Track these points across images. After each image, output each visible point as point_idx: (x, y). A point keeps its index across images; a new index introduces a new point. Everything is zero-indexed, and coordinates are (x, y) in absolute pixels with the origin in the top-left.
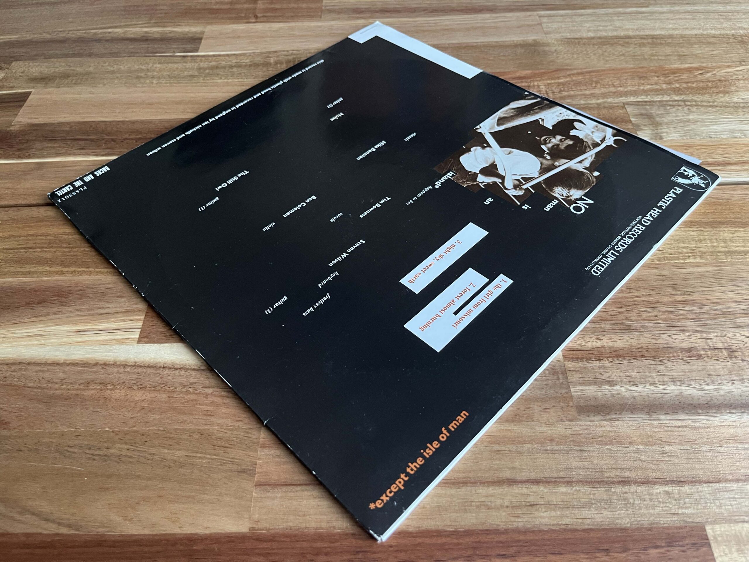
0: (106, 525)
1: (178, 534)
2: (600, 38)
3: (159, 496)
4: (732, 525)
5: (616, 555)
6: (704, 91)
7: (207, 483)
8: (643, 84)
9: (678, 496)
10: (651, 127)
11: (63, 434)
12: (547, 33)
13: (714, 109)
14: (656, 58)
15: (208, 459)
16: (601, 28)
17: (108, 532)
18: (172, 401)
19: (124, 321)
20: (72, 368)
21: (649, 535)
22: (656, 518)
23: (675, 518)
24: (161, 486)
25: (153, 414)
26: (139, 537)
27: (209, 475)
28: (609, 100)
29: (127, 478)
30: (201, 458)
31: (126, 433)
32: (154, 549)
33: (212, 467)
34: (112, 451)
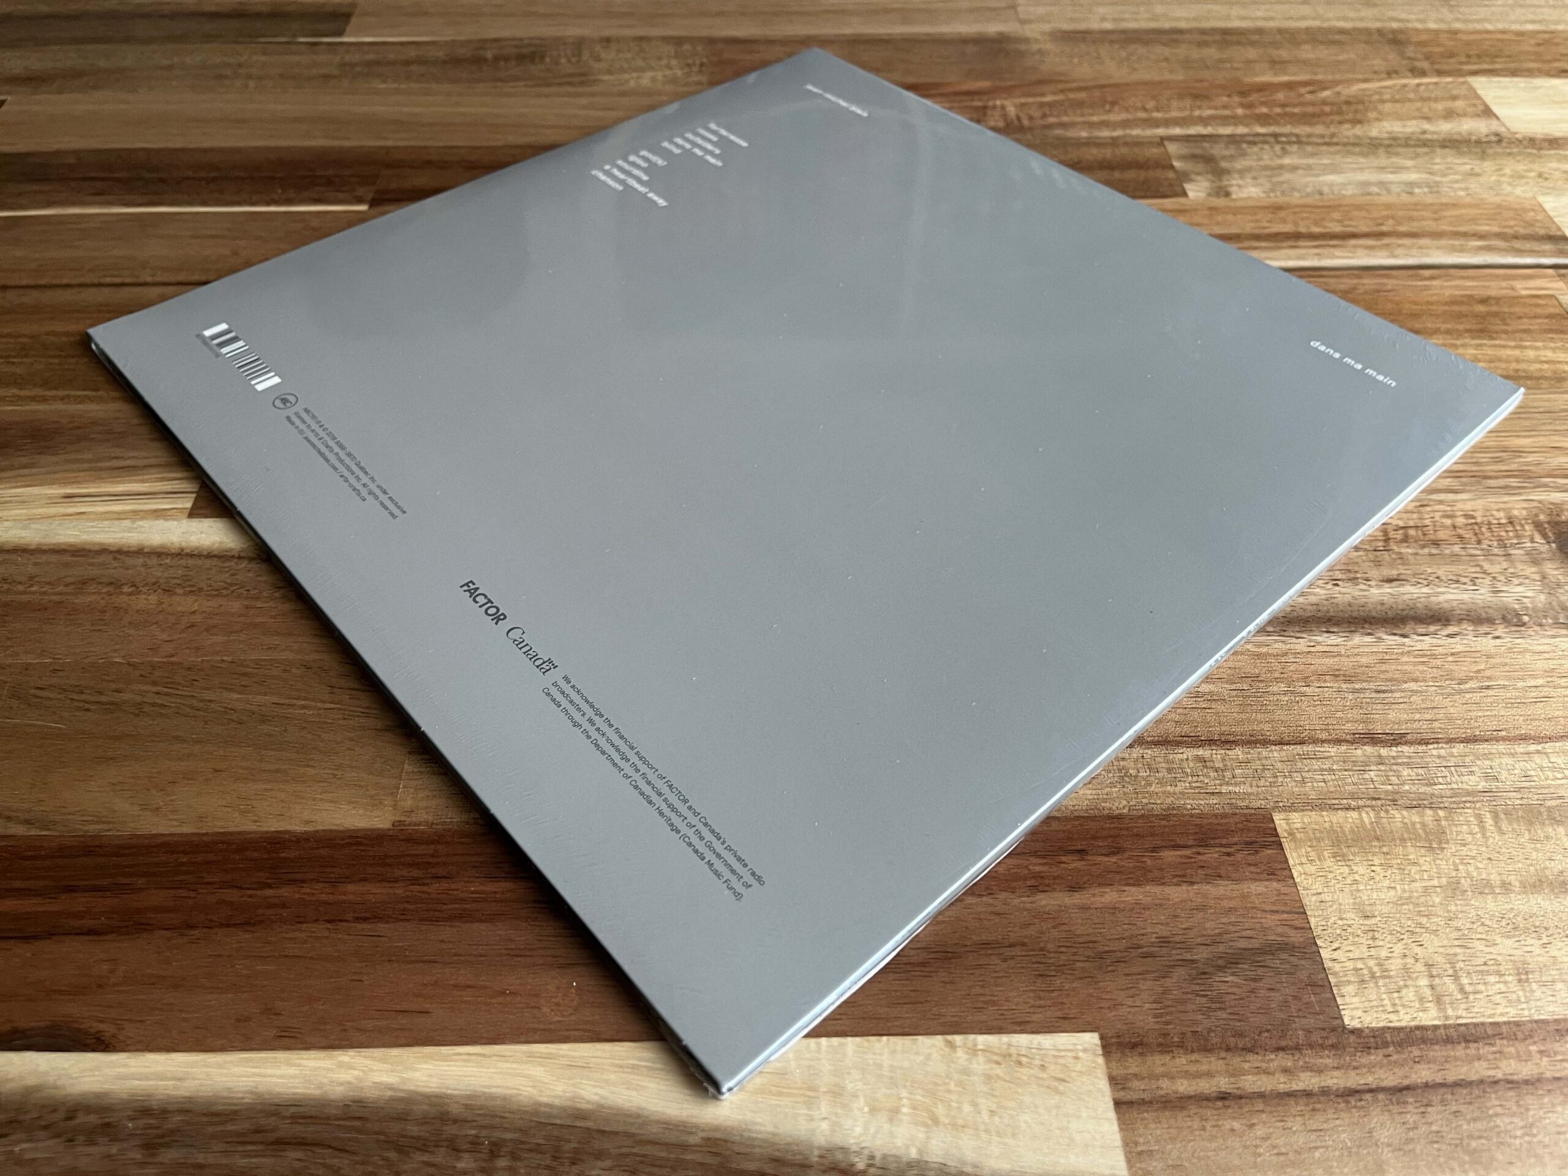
0: (104, 819)
1: (251, 833)
2: (1123, 32)
3: (216, 771)
4: (1325, 813)
5: (1099, 858)
6: (1316, 120)
7: (314, 748)
8: (1200, 108)
9: (1221, 765)
10: (1210, 176)
11: (27, 667)
12: (1023, 22)
13: (1332, 149)
14: (1228, 65)
15: (320, 709)
16: (1127, 16)
17: (108, 830)
18: (252, 611)
19: (162, 479)
20: (54, 558)
21: (1165, 826)
22: (1178, 798)
23: (1214, 800)
24: (222, 753)
25: (212, 635)
26: (170, 838)
27: (319, 736)
28: (1136, 132)
29: (153, 741)
30: (303, 707)
31: (154, 666)
32: (200, 858)
33: (326, 723)
34: (126, 696)
